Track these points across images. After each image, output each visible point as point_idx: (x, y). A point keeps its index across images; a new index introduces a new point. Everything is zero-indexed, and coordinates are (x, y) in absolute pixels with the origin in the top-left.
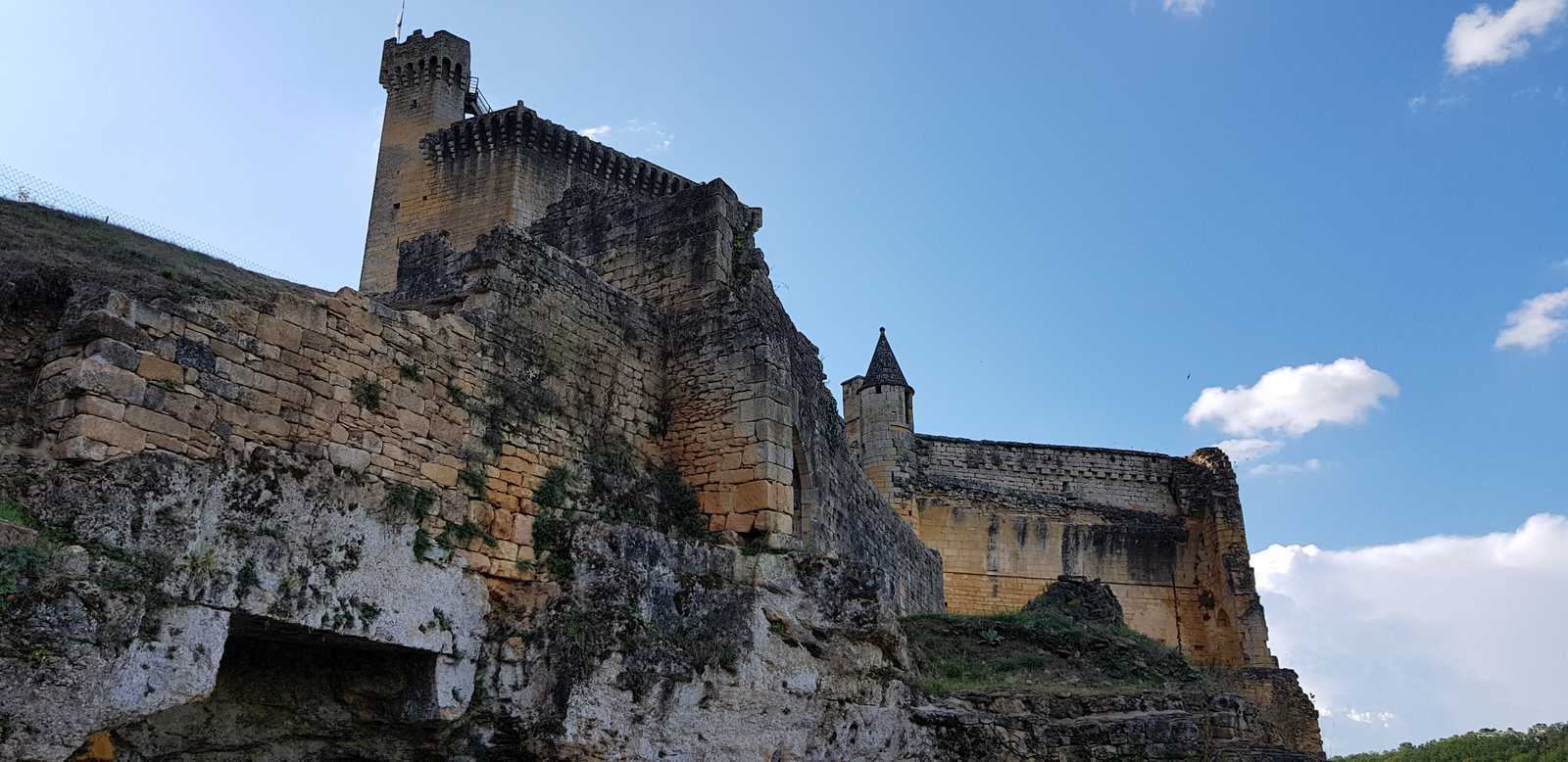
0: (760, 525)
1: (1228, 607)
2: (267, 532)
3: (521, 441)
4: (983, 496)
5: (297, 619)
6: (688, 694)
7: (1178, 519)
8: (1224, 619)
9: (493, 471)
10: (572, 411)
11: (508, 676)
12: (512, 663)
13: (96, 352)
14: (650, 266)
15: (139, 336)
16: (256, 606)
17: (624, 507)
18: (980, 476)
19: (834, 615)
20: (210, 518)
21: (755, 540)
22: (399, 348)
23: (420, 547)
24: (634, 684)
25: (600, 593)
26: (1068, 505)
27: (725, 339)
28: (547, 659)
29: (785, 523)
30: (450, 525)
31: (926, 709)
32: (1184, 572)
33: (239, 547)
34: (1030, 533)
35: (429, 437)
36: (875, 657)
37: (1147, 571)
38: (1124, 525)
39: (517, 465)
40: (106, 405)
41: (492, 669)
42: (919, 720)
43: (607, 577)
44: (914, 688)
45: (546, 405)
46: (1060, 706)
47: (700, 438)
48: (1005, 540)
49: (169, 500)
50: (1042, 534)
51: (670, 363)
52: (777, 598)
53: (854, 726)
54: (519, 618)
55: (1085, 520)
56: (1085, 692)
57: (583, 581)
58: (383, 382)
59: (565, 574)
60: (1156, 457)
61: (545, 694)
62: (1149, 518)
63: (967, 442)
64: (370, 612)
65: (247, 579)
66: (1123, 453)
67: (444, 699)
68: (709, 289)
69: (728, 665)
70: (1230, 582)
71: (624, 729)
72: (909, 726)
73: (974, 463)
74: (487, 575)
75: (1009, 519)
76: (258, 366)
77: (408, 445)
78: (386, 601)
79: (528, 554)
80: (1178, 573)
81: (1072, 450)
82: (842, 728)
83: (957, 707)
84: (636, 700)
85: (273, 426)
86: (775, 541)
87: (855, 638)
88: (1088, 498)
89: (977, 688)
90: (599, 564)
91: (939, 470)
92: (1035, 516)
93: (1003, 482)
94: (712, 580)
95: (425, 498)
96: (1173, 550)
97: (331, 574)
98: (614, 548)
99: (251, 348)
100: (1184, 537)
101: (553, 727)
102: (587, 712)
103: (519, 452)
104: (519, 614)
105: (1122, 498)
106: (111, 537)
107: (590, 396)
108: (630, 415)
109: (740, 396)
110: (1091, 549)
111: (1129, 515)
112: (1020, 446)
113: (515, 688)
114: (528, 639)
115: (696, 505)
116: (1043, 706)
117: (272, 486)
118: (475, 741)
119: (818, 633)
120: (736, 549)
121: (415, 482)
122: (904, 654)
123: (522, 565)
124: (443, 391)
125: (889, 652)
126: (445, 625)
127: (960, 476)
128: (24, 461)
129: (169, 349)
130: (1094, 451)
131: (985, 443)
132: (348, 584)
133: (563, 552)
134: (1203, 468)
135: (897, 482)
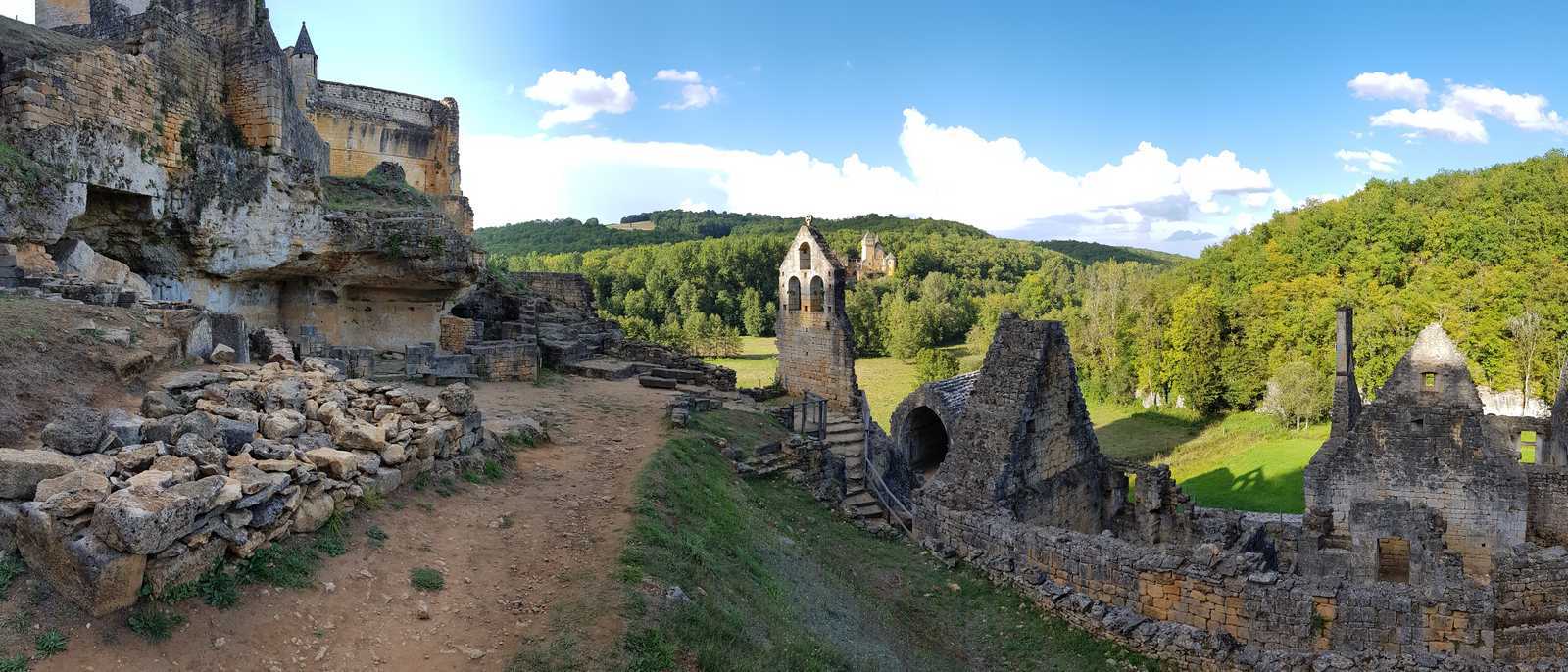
0: (269, 143)
1: (446, 168)
2: (94, 154)
3: (173, 110)
4: (348, 113)
5: (107, 186)
6: (243, 210)
7: (432, 130)
8: (444, 174)
9: (165, 124)
10: (190, 95)
11: (176, 204)
12: (178, 199)
13: (26, 85)
14: (216, 18)
15: (39, 76)
16: (95, 182)
17: (213, 138)
18: (347, 103)
19: (297, 180)
20: (74, 148)
21: (267, 150)
22: (127, 72)
23: (143, 156)
24: (224, 207)
25: (208, 173)
26: (386, 119)
27: (254, 55)
28: (191, 198)
29: (279, 142)
30: (152, 147)
31: (330, 215)
32: (431, 152)
33: (86, 160)
34: (368, 130)
35: (142, 111)
36: (311, 196)
37: (416, 151)
38: (408, 130)
39: (173, 120)
40: (35, 107)
41: (169, 202)
42: (327, 219)
43: (211, 167)
44: (325, 208)
45: (181, 92)
46: (379, 215)
47: (243, 104)
48: (356, 134)
49: (61, 143)
50: (373, 132)
51: (228, 68)
52: (275, 173)
53: (302, 222)
54: (178, 182)
55: (392, 127)
56: (389, 209)
57: (202, 168)
58: (124, 89)
59: (195, 165)
60: (426, 100)
61: (191, 211)
62: (420, 128)
63: (342, 85)
64: (129, 182)
65: (90, 171)
66: (412, 96)
67: (155, 213)
68: (246, 31)
69: (257, 200)
70: (449, 159)
71: (220, 223)
72: (323, 222)
73: (344, 96)
74: (166, 166)
75: (358, 124)
76: (80, 85)
77: (135, 115)
78: (133, 178)
79: (180, 157)
80: (429, 153)
81: (390, 92)
82: (298, 222)
83: (341, 215)
84: (224, 213)
85: (88, 110)
86: (275, 150)
87: (304, 188)
88: (395, 116)
89: (349, 207)
90: (208, 161)
91: (328, 99)
92: (370, 124)
93: (357, 106)
94: (250, 166)
95: (143, 136)
96: (428, 143)
97: (115, 168)
98: (213, 155)
99: (76, 78)
100: (433, 138)
101: (195, 223)
102: (207, 217)
103: (175, 115)
104: (178, 181)
105: (411, 118)
106: (46, 158)
107: (197, 87)
108: (213, 95)
109: (261, 85)
110: (394, 140)
111: (412, 126)
112: (366, 88)
113: (179, 208)
114: (182, 190)
115: (241, 134)
116: (373, 214)
117: (92, 135)
118: (165, 227)
119: (290, 187)
120: (259, 153)
121: (139, 130)
122: (322, 195)
123: (178, 162)
124: (144, 90)
125: (316, 194)
126: (154, 186)
127: (338, 102)
128: (9, 130)
129: (50, 81)
130: (400, 94)
131: (351, 86)
132: (122, 171)
133: (193, 156)
134: (445, 107)
135: (308, 104)
